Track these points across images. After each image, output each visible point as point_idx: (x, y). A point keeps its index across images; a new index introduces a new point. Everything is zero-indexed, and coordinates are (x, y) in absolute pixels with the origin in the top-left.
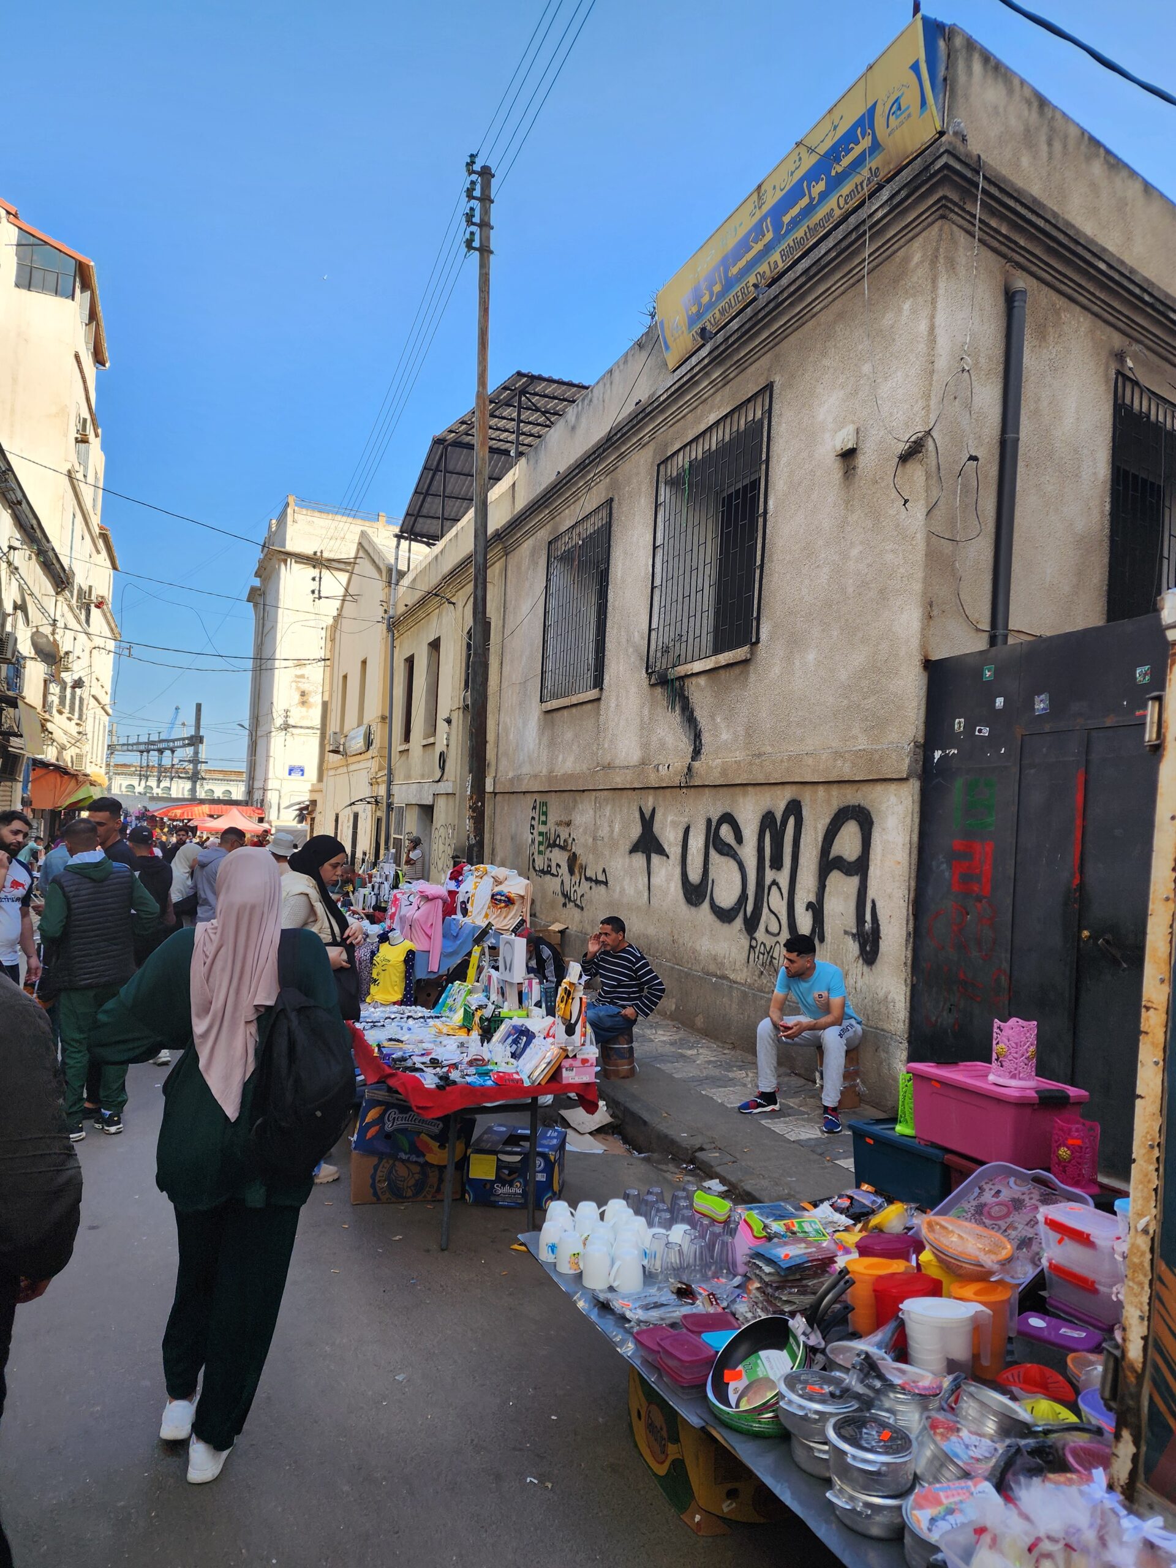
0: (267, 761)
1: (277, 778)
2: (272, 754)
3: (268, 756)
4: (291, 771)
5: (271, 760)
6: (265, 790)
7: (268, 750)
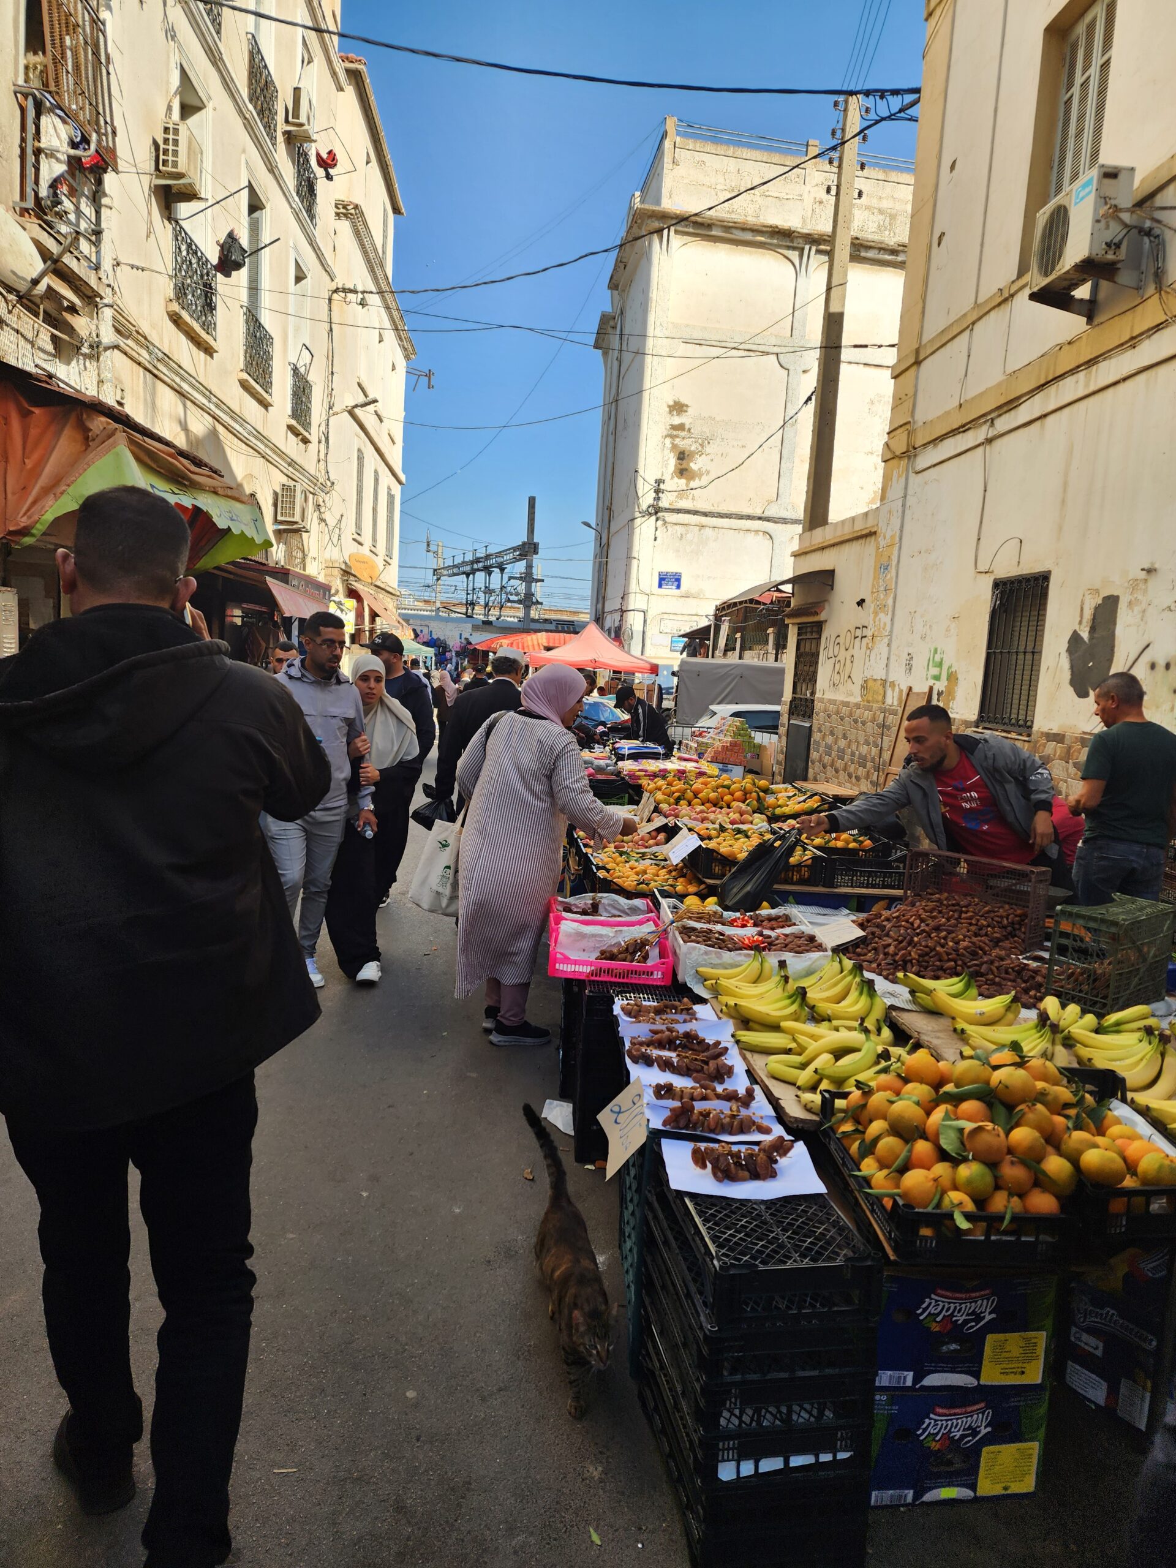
0: (628, 566)
1: (642, 593)
2: (635, 554)
3: (629, 558)
4: (663, 580)
5: (635, 563)
6: (623, 612)
7: (629, 548)
